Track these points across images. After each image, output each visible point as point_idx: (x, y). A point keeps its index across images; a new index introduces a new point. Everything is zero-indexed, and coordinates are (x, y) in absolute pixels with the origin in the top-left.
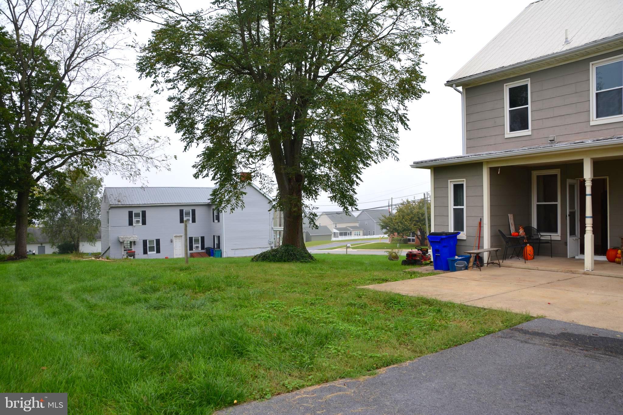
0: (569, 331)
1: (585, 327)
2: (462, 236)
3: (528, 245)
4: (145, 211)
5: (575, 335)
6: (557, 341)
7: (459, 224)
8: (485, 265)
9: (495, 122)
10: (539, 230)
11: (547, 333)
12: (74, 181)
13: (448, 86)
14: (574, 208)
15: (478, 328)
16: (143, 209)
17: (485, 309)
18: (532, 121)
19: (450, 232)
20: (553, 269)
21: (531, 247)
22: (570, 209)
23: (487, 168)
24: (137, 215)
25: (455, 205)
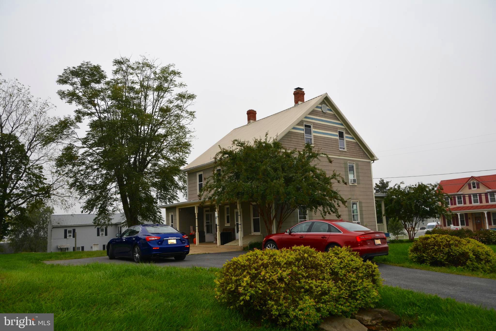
4: (75, 229)
9: (195, 188)
12: (30, 212)
16: (74, 228)
23: (178, 209)
24: (70, 232)
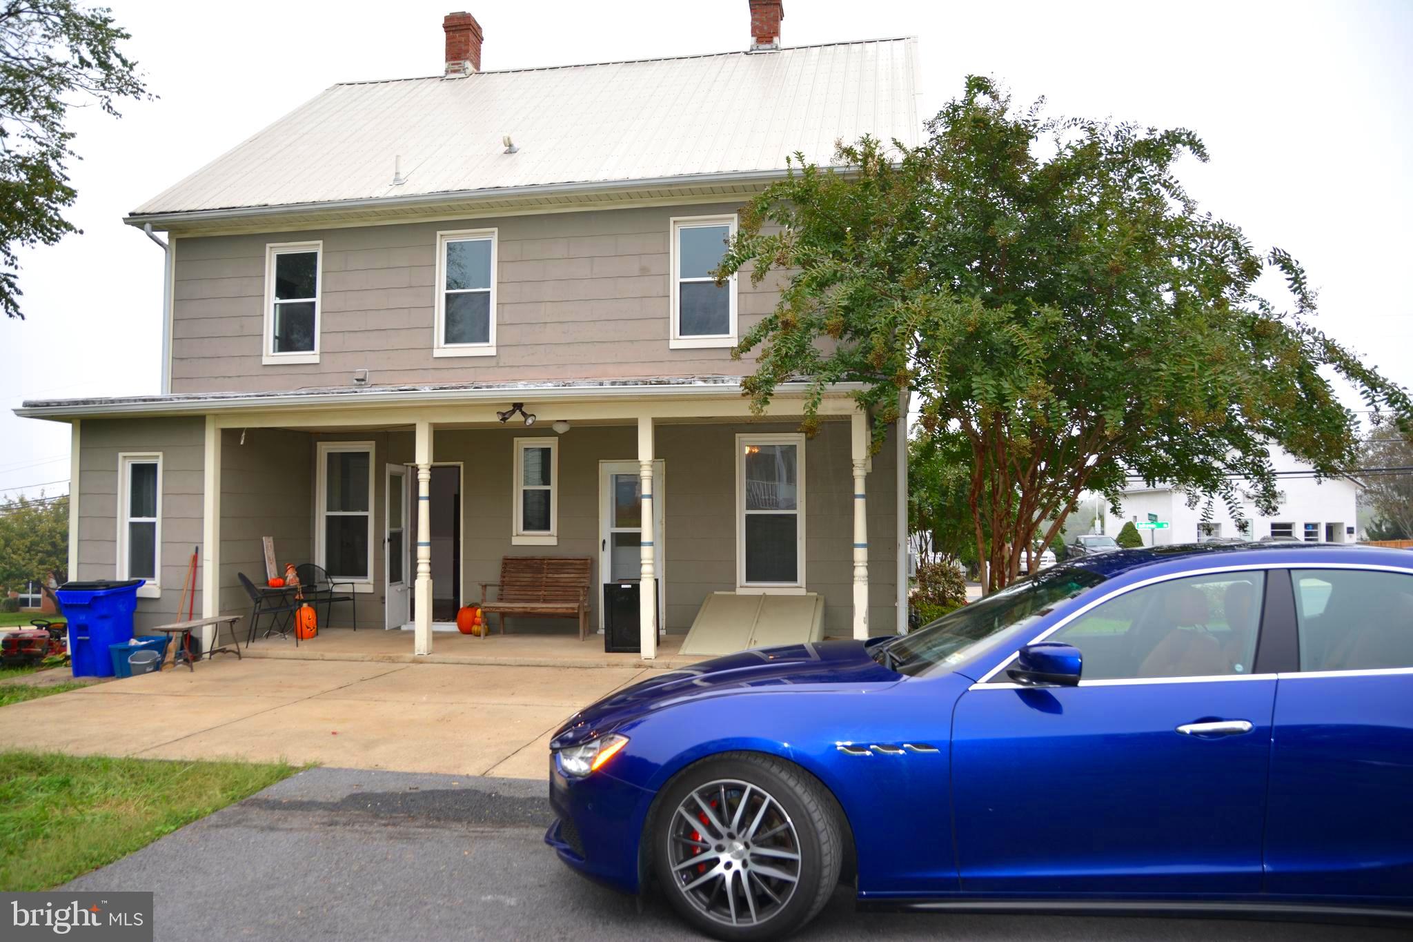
0: (366, 789)
1: (398, 774)
2: (150, 588)
3: (305, 605)
5: (377, 795)
6: (337, 815)
7: (142, 560)
8: (204, 656)
9: (242, 327)
10: (331, 571)
11: (320, 799)
13: (133, 224)
14: (400, 526)
15: (160, 813)
17: (187, 764)
18: (322, 333)
19: (118, 579)
20: (355, 655)
21: (310, 609)
22: (391, 526)
23: (216, 429)
25: (133, 515)
